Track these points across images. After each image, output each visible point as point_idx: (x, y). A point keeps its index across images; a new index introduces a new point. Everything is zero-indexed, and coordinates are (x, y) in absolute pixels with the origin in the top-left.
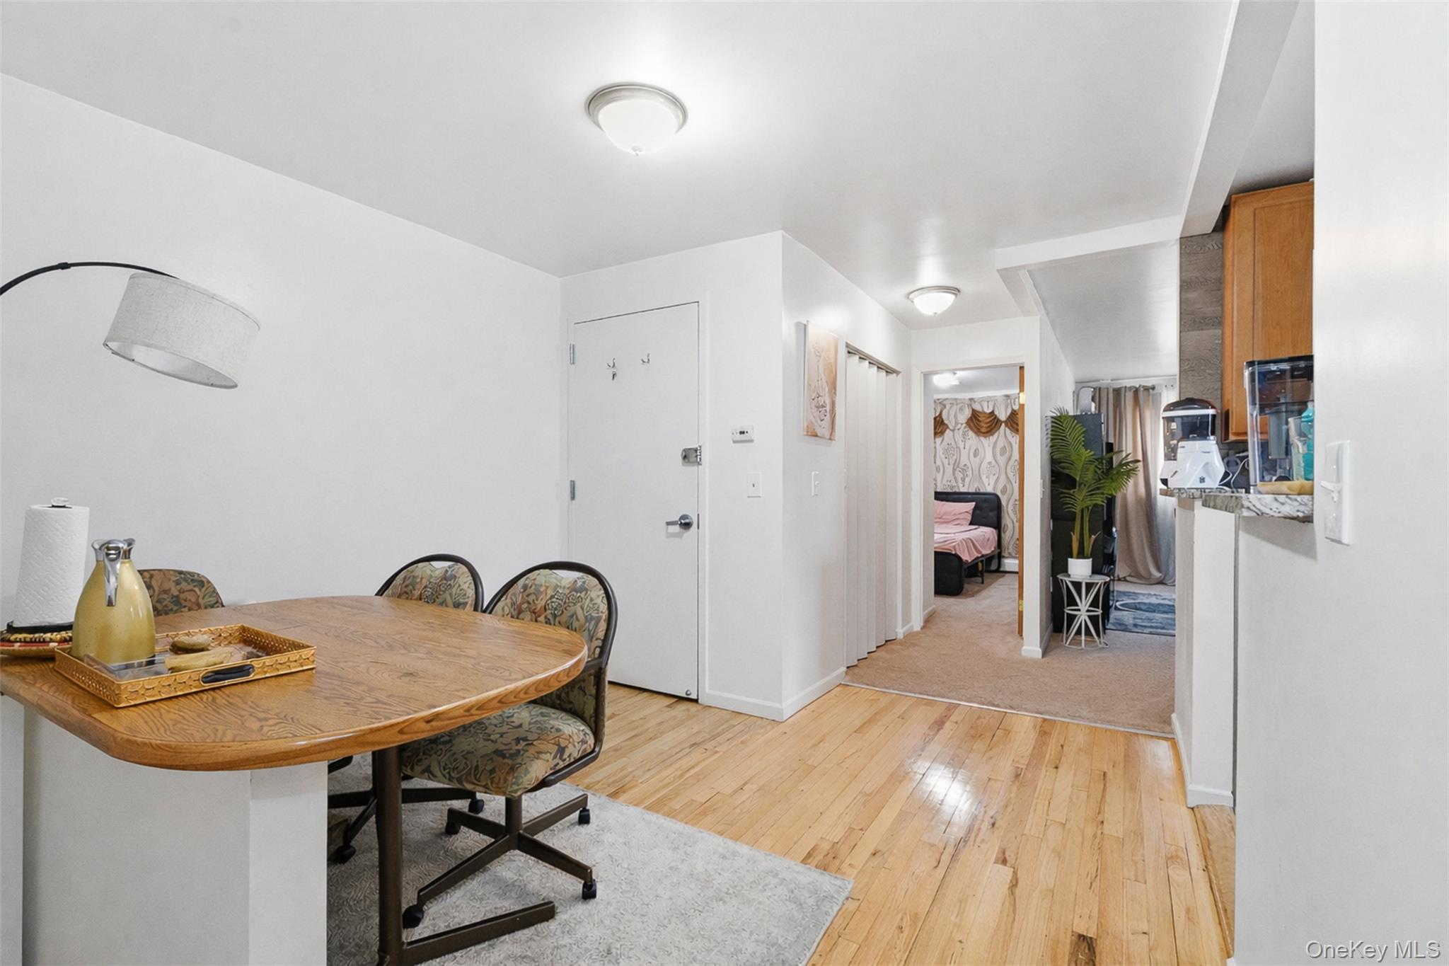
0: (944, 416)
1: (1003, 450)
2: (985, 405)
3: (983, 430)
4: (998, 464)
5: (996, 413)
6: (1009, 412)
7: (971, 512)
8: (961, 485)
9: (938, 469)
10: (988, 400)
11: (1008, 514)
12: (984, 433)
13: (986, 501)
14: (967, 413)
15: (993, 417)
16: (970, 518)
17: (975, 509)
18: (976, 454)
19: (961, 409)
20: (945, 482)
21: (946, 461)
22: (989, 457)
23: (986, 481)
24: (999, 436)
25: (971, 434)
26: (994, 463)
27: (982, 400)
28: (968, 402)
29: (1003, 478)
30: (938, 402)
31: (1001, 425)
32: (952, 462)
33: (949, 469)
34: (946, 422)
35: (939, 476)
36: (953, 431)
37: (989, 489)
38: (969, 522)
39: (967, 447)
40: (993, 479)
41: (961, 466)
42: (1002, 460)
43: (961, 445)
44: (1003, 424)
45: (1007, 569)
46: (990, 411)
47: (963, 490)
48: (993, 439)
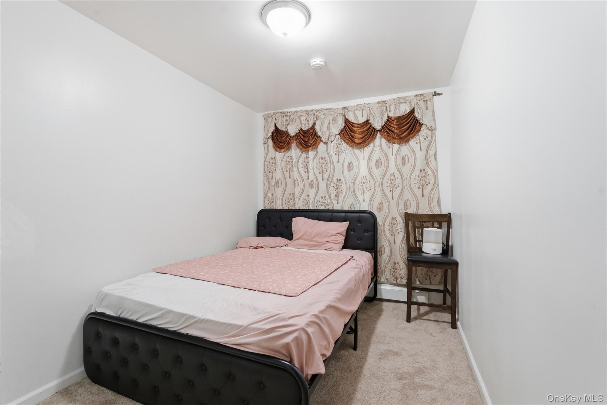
0: (317, 127)
1: (378, 163)
2: (359, 113)
3: (358, 141)
4: (373, 178)
5: (371, 121)
6: (385, 119)
7: (344, 233)
8: (335, 202)
9: (311, 185)
10: (362, 108)
11: (386, 236)
12: (357, 144)
13: (360, 220)
14: (341, 124)
15: (368, 126)
16: (342, 239)
17: (348, 230)
18: (350, 167)
19: (334, 120)
20: (318, 198)
21: (320, 177)
22: (364, 171)
23: (361, 197)
24: (374, 146)
25: (345, 145)
26: (368, 176)
27: (356, 108)
28: (342, 112)
29: (379, 193)
30: (312, 113)
31: (377, 133)
32: (326, 176)
33: (323, 185)
34: (319, 134)
35: (312, 192)
36: (326, 143)
37: (365, 206)
38: (341, 245)
39: (341, 161)
40: (368, 196)
41: (335, 180)
42: (377, 173)
43: (335, 158)
44: (379, 133)
45: (384, 297)
46: (364, 119)
47: (338, 207)
48: (367, 150)
